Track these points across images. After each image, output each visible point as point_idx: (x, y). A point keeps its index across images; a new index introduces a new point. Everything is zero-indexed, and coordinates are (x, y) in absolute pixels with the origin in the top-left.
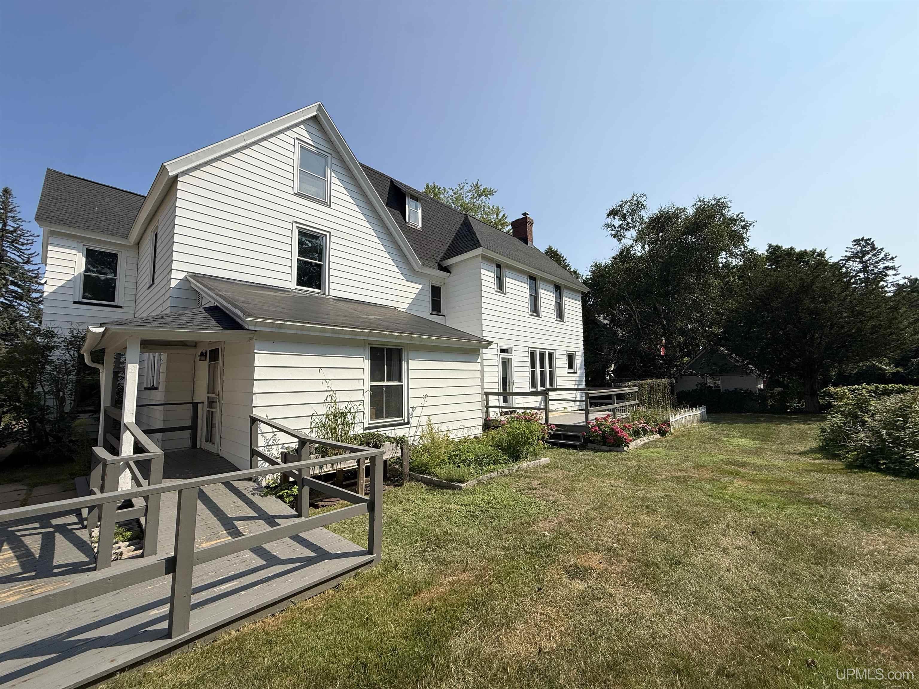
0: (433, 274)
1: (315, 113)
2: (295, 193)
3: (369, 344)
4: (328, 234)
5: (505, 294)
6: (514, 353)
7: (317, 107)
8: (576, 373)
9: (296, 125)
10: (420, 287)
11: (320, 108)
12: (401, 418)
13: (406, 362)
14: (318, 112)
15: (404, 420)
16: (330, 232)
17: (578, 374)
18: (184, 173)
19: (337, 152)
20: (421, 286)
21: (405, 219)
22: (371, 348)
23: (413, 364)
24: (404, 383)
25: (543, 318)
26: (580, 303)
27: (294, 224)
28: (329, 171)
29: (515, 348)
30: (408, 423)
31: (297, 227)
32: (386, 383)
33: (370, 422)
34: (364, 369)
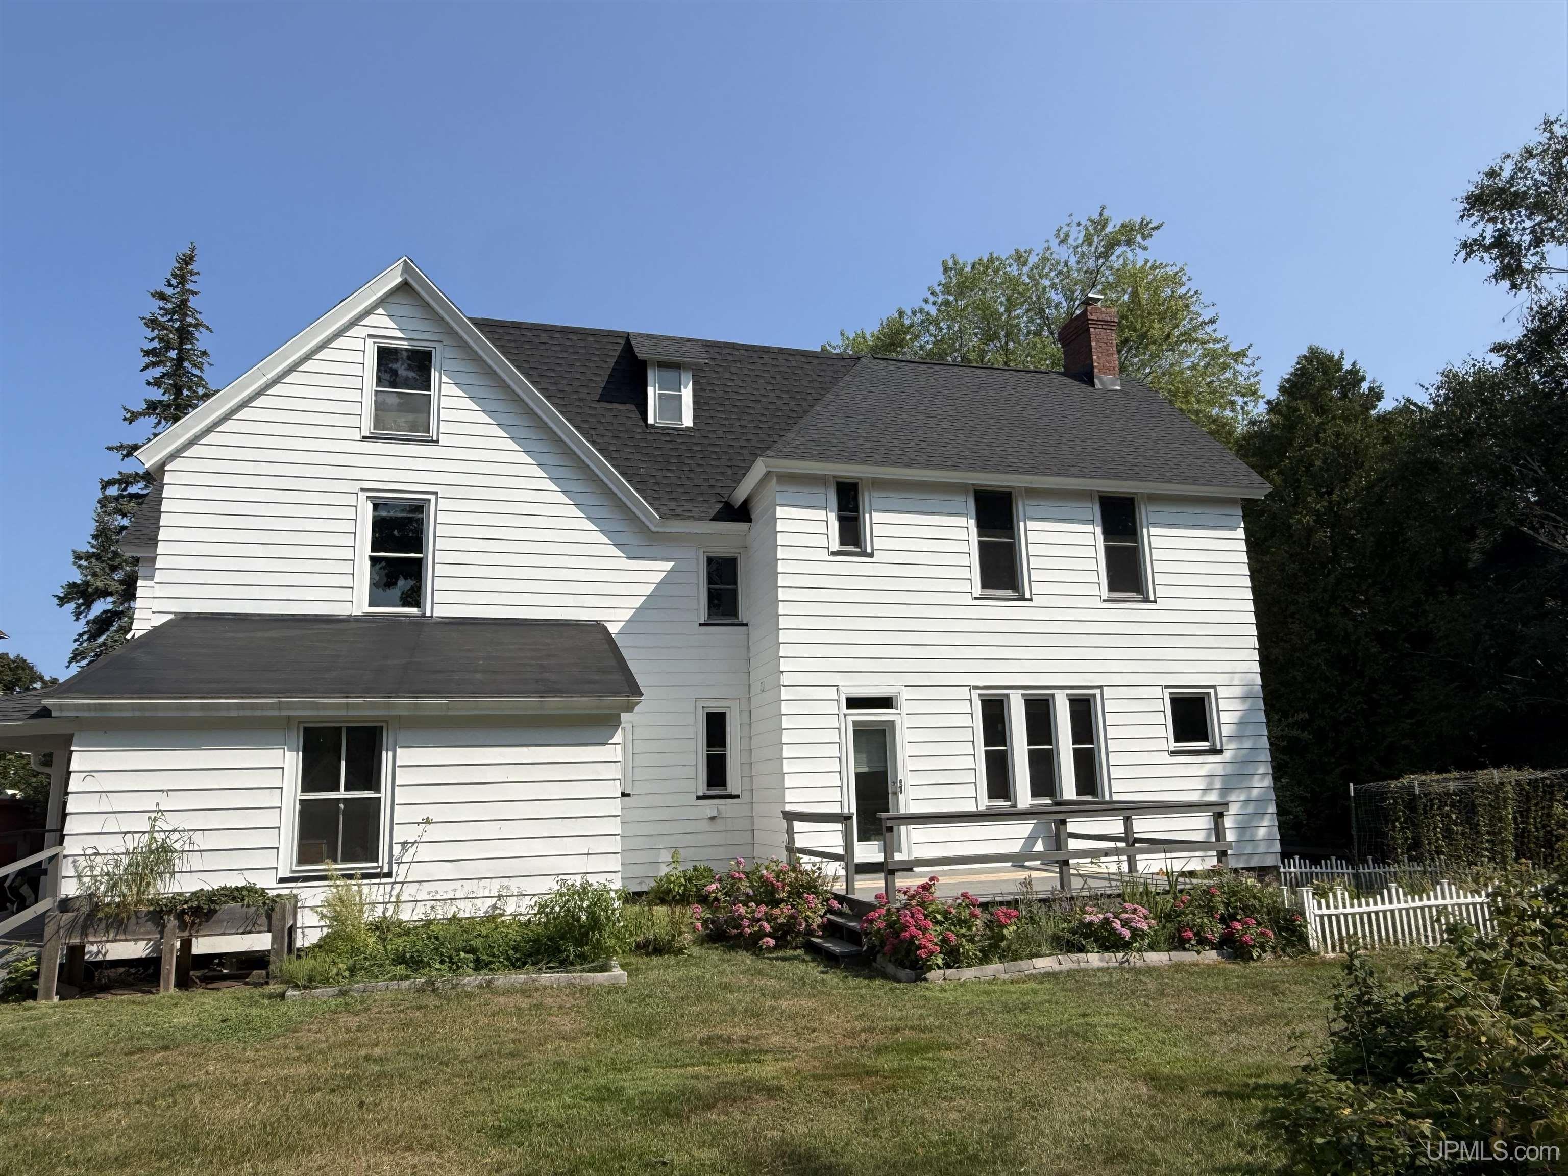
0: (704, 531)
1: (399, 280)
2: (364, 437)
3: (299, 722)
4: (433, 498)
5: (871, 555)
6: (905, 707)
7: (400, 268)
8: (1221, 752)
9: (368, 312)
10: (669, 565)
11: (407, 268)
12: (375, 864)
13: (390, 753)
14: (406, 276)
15: (382, 867)
16: (436, 493)
17: (1227, 755)
18: (173, 456)
19: (452, 333)
20: (672, 564)
21: (645, 419)
22: (305, 729)
23: (405, 755)
24: (384, 794)
25: (1037, 601)
26: (1240, 533)
27: (360, 493)
28: (437, 374)
29: (906, 694)
30: (389, 875)
31: (368, 497)
32: (342, 794)
33: (294, 868)
34: (283, 768)
